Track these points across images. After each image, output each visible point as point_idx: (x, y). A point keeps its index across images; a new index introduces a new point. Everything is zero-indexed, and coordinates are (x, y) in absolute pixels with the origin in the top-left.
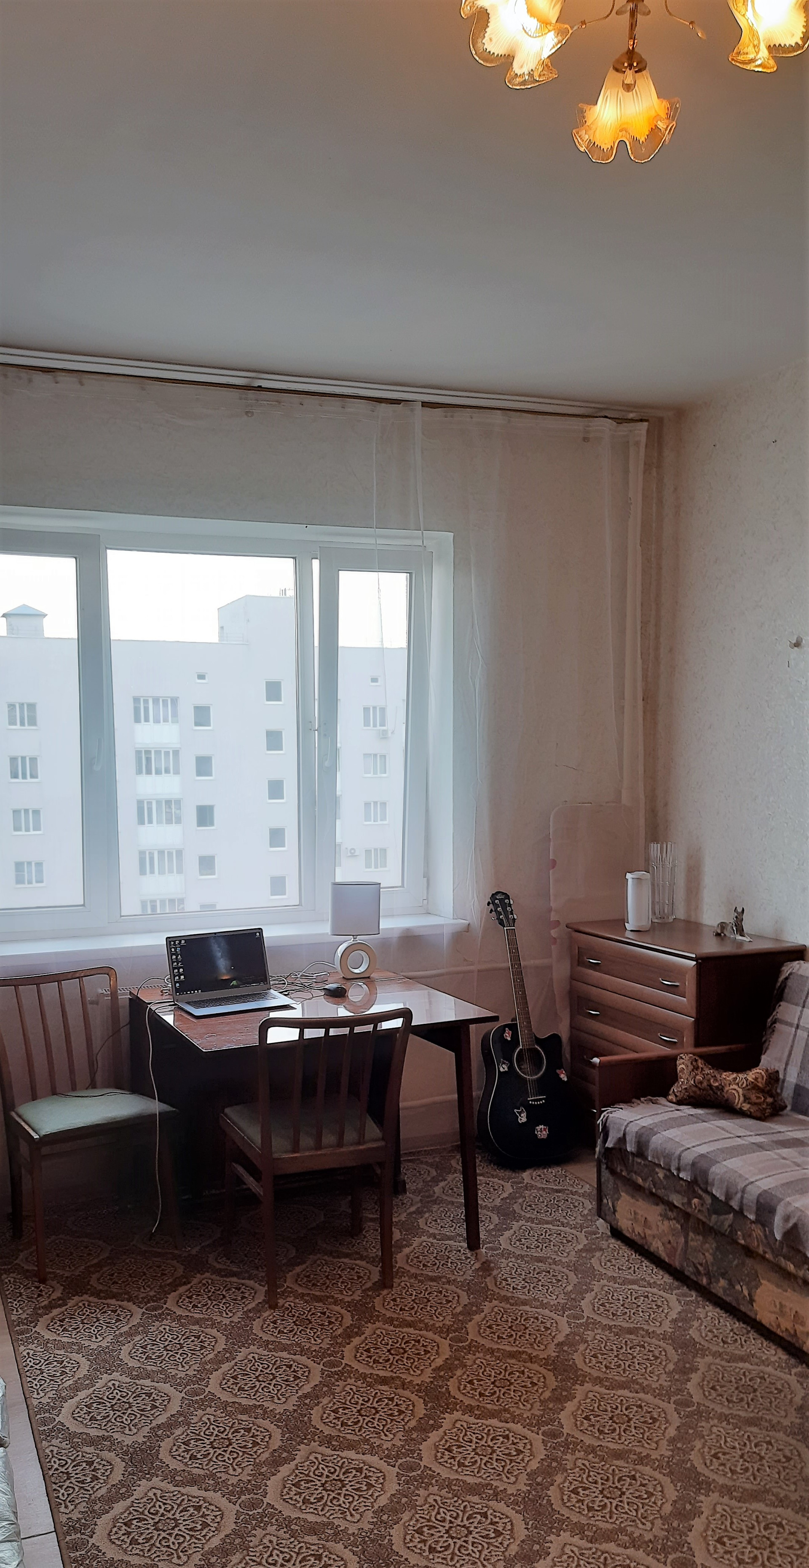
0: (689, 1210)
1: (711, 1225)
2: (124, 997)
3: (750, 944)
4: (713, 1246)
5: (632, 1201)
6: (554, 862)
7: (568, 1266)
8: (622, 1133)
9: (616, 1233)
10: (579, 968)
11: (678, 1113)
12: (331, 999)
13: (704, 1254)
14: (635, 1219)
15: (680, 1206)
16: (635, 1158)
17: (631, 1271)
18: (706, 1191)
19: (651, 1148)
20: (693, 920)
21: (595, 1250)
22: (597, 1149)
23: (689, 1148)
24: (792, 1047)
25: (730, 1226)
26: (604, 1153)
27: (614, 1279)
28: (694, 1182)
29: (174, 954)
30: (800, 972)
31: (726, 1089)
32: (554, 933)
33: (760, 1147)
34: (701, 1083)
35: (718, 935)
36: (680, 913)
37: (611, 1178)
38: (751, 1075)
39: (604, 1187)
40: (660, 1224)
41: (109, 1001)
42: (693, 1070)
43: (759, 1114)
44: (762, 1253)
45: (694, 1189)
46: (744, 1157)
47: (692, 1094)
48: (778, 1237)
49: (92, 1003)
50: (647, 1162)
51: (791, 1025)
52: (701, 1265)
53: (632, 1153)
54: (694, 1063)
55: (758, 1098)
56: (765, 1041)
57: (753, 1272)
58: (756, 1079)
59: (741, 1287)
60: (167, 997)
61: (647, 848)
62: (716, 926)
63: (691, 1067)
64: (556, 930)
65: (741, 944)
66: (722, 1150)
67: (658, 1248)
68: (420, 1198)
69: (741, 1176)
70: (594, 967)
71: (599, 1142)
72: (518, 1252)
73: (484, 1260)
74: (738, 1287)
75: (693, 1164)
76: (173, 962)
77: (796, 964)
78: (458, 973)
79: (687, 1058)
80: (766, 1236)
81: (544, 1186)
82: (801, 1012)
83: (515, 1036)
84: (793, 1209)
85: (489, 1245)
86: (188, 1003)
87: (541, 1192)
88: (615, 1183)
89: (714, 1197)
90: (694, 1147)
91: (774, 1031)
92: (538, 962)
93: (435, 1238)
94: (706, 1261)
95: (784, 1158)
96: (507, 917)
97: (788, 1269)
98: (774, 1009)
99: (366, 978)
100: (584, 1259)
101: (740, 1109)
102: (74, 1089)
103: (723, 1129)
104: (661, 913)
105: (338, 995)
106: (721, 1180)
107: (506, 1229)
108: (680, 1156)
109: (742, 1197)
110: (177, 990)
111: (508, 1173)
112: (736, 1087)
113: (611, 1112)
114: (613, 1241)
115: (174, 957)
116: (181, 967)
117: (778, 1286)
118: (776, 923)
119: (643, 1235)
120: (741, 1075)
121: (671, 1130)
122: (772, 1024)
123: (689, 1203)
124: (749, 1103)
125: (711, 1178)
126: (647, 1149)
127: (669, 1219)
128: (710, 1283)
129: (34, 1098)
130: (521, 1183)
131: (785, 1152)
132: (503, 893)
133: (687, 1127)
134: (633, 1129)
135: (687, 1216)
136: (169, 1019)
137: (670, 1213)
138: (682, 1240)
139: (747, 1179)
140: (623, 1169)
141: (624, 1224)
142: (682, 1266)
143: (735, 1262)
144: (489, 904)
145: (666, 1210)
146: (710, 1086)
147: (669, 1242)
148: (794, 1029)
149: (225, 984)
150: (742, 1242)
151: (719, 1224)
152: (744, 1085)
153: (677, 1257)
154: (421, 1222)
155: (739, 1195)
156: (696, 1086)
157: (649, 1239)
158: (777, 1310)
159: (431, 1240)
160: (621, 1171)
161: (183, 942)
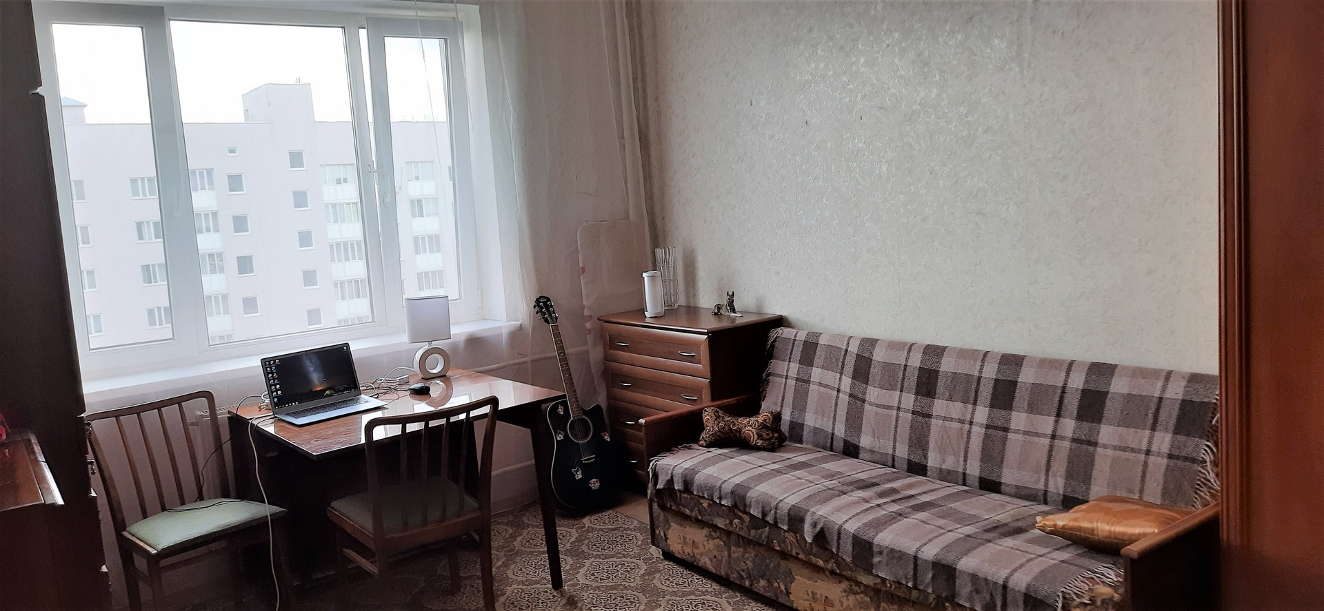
0: (731, 529)
1: (750, 538)
2: (223, 415)
3: (741, 319)
4: (752, 555)
5: (681, 528)
6: (583, 269)
7: (637, 589)
8: (670, 476)
9: (668, 556)
10: (611, 351)
11: (710, 455)
12: (418, 397)
13: (744, 562)
14: (685, 543)
15: (723, 527)
16: (682, 495)
17: (686, 585)
18: (745, 512)
19: (695, 485)
20: (692, 305)
21: (654, 573)
22: (649, 492)
23: (726, 481)
24: (784, 393)
25: (768, 537)
26: (656, 493)
27: (674, 593)
28: (735, 506)
29: (270, 373)
30: (784, 336)
31: (743, 431)
32: (588, 325)
33: (779, 472)
34: (724, 428)
35: (716, 314)
36: (682, 301)
37: (662, 513)
38: (760, 418)
39: (655, 521)
40: (706, 543)
41: (209, 423)
42: (716, 419)
43: (770, 447)
44: (795, 554)
45: (734, 512)
46: (770, 481)
47: (718, 438)
48: (809, 540)
49: (192, 424)
50: (693, 496)
51: (781, 376)
52: (743, 571)
53: (679, 490)
54: (716, 414)
55: (768, 434)
56: (763, 391)
57: (787, 570)
58: (765, 420)
59: (778, 583)
60: (266, 411)
61: (654, 253)
62: (713, 308)
63: (714, 417)
64: (590, 322)
65: (733, 320)
66: (752, 478)
67: (705, 563)
68: (503, 553)
69: (771, 497)
70: (622, 348)
71: (650, 485)
72: (594, 585)
73: (568, 596)
74: (776, 584)
75: (732, 492)
76: (270, 380)
77: (779, 330)
78: (515, 364)
79: (711, 411)
80: (797, 541)
81: (603, 527)
82: (788, 365)
83: (566, 410)
84: (818, 516)
85: (569, 583)
86: (288, 414)
87: (601, 532)
88: (665, 516)
89: (752, 516)
90: (729, 479)
91: (768, 382)
92: (577, 349)
93: (524, 585)
94: (748, 568)
95: (799, 478)
96: (551, 316)
97: (818, 564)
98: (767, 366)
99: (442, 376)
100: (648, 581)
101: (755, 445)
102: (183, 503)
103: (747, 462)
104: (669, 302)
105: (423, 392)
106: (757, 502)
107: (580, 567)
108: (720, 487)
109: (776, 513)
110: (276, 404)
111: (571, 522)
112: (750, 428)
113: (658, 461)
114: (666, 563)
115: (270, 375)
116: (278, 384)
117: (809, 579)
118: (758, 300)
119: (692, 554)
120: (753, 419)
121: (709, 468)
122: (766, 378)
123: (731, 523)
124: (761, 439)
125: (748, 501)
126: (692, 485)
127: (713, 539)
128: (751, 585)
129: (145, 516)
130: (584, 527)
131: (798, 473)
132: (545, 297)
133: (720, 464)
134: (678, 471)
135: (728, 533)
136: (271, 429)
137: (713, 534)
138: (726, 553)
139: (777, 498)
140: (672, 504)
141: (675, 547)
142: (727, 574)
143: (772, 565)
144: (535, 307)
145: (710, 532)
146: (730, 429)
147: (715, 557)
148: (784, 380)
149: (320, 394)
150: (778, 548)
151: (757, 537)
152: (756, 426)
153: (722, 568)
154: (509, 572)
155: (773, 512)
156: (720, 431)
157: (698, 557)
158: (810, 597)
159: (520, 587)
160: (671, 506)
161: (277, 361)
